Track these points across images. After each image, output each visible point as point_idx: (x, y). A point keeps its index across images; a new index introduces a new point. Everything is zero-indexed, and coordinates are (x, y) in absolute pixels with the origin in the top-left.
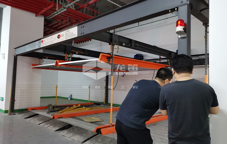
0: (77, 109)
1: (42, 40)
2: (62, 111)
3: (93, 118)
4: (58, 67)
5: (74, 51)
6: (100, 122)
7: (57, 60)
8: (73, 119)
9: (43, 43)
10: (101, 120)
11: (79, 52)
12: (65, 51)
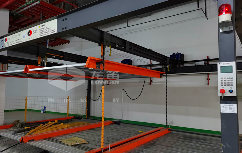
0: (53, 127)
1: (5, 38)
2: (33, 130)
3: (75, 138)
4: (28, 74)
5: (50, 54)
6: (85, 144)
7: (27, 64)
8: (49, 142)
9: (7, 42)
10: (86, 142)
11: (56, 55)
12: (38, 54)
